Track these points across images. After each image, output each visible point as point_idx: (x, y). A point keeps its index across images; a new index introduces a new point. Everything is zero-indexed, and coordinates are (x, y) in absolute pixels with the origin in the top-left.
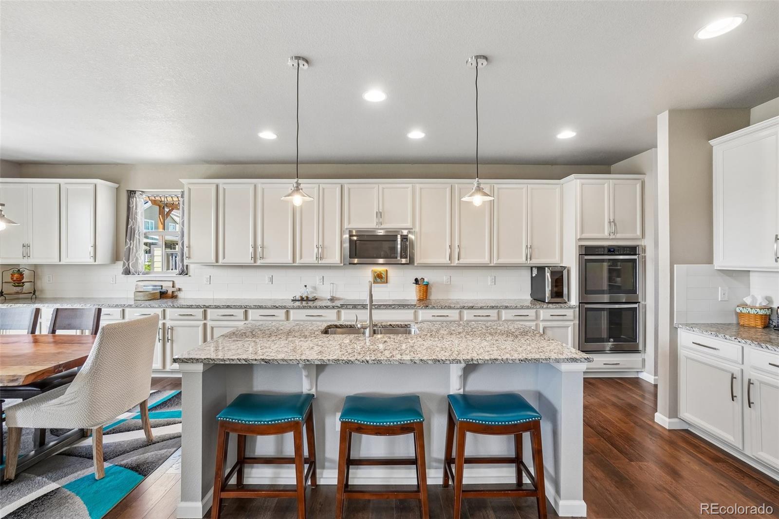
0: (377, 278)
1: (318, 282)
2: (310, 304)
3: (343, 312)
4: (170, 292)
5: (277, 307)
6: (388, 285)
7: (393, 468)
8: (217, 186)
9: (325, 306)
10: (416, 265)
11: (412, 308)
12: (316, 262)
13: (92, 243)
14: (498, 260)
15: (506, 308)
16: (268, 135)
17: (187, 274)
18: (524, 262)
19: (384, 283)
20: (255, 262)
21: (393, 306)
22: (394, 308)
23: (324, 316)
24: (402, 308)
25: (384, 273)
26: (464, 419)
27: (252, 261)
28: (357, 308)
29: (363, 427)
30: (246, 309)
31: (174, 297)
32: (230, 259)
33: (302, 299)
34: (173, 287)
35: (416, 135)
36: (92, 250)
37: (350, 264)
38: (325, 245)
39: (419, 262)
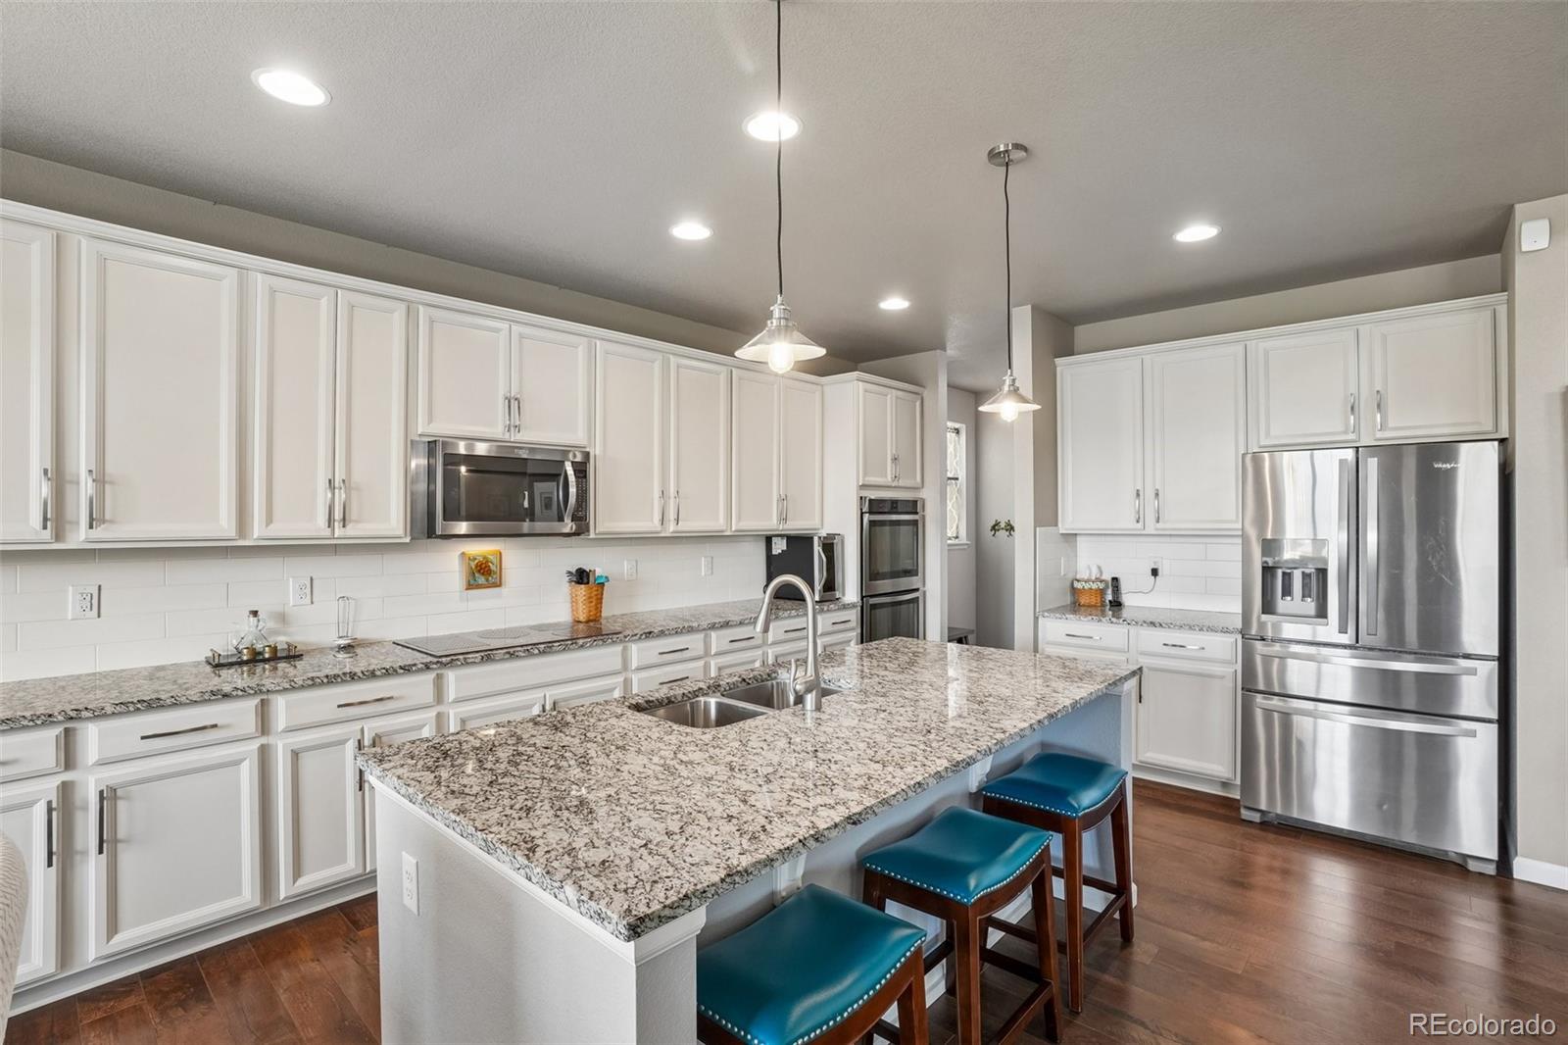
0: (477, 575)
3: (451, 676)
5: (226, 696)
6: (504, 590)
9: (401, 668)
10: (592, 536)
11: (621, 640)
12: (327, 532)
18: (776, 528)
19: (492, 586)
20: (59, 537)
23: (397, 698)
24: (601, 642)
25: (494, 561)
27: (47, 535)
28: (493, 660)
38: (353, 480)
39: (601, 529)
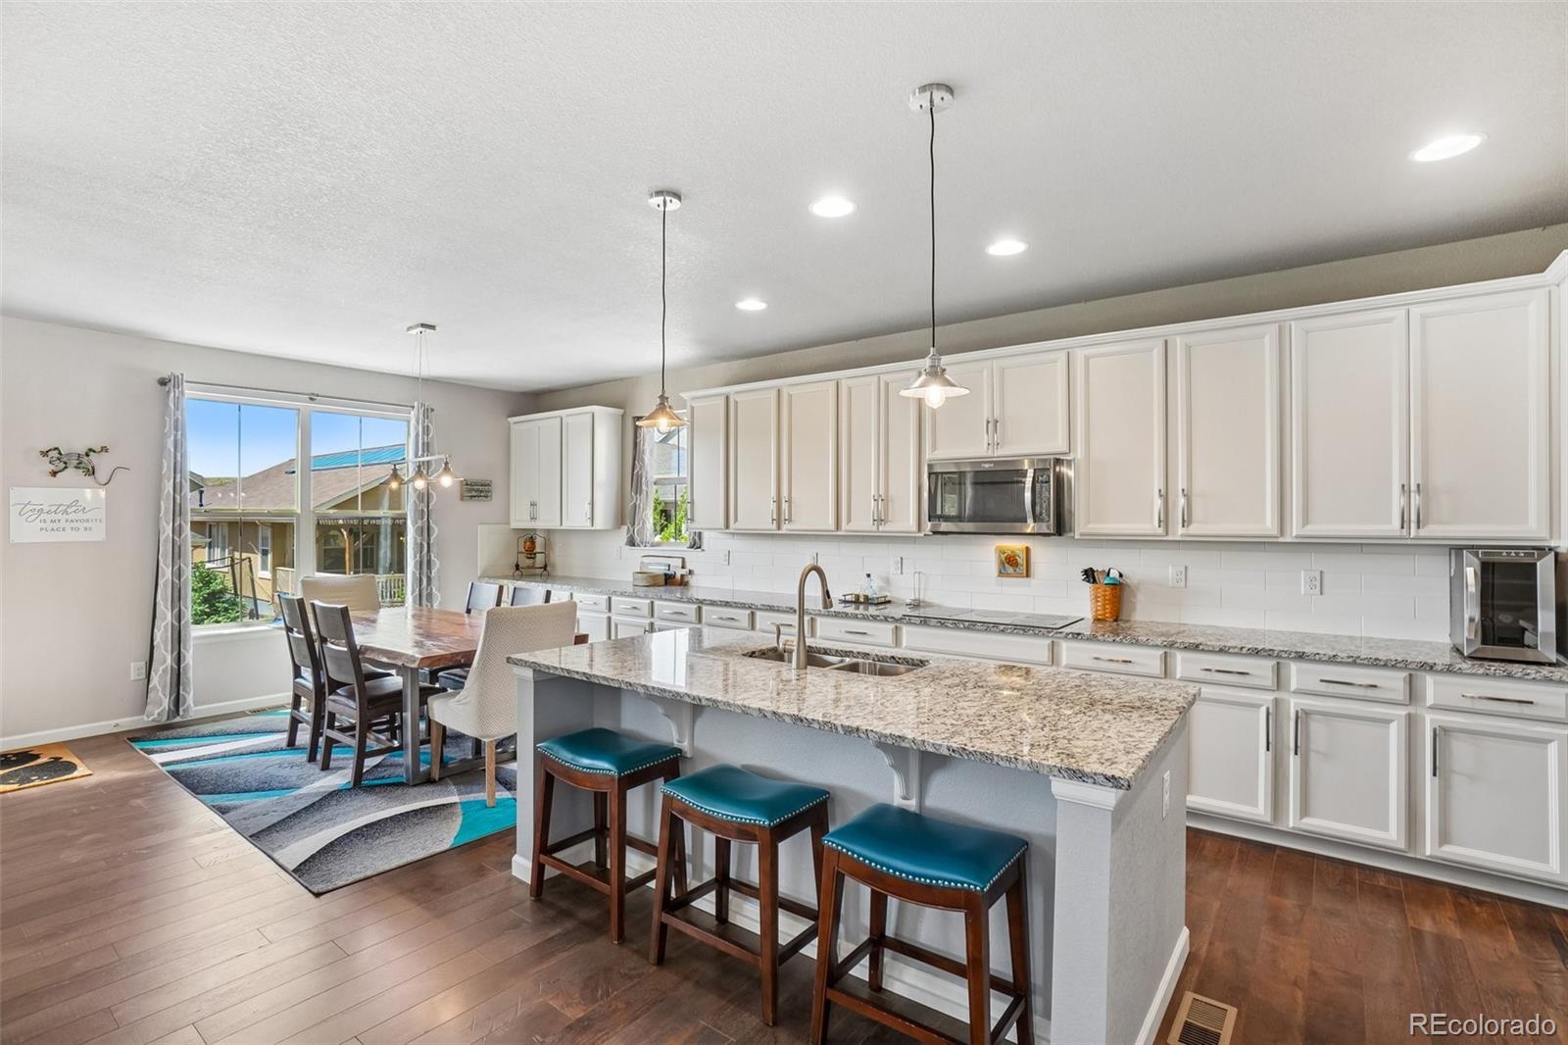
0: (1006, 565)
1: (893, 570)
2: (872, 610)
3: (905, 629)
4: (678, 576)
6: (1031, 581)
7: (796, 920)
8: (727, 398)
9: (888, 617)
10: (1077, 537)
12: (875, 529)
13: (589, 500)
14: (1304, 526)
15: (1301, 656)
16: (752, 304)
17: (700, 547)
18: (1398, 534)
19: (1020, 576)
20: (779, 528)
21: (1002, 627)
22: (1003, 631)
24: (1022, 632)
25: (1021, 555)
26: (833, 843)
27: (775, 526)
28: (928, 625)
29: (690, 812)
30: (752, 610)
31: (683, 583)
32: (744, 522)
33: (857, 601)
34: (683, 567)
35: (1007, 247)
36: (588, 508)
37: (935, 533)
38: (890, 494)
39: (1083, 531)
